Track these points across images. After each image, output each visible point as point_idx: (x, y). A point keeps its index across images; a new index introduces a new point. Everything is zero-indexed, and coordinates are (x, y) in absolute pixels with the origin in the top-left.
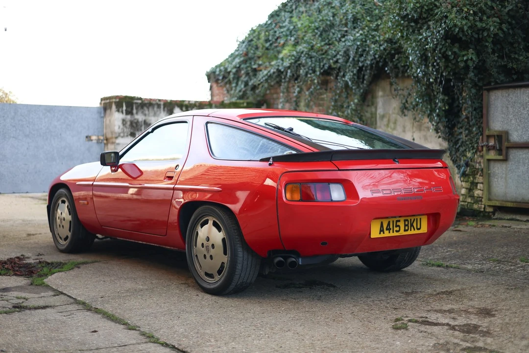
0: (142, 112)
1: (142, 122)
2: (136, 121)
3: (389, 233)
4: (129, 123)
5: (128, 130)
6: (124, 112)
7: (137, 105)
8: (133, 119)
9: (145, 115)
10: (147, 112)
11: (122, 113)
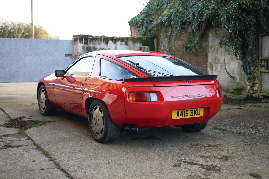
0: (93, 43)
1: (92, 47)
2: (89, 47)
3: (182, 116)
4: (86, 48)
5: (85, 51)
6: (84, 43)
7: (90, 39)
8: (88, 46)
9: (94, 44)
10: (95, 43)
11: (83, 43)
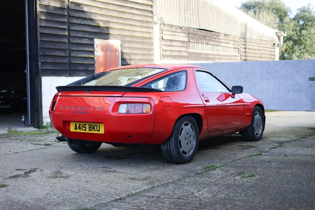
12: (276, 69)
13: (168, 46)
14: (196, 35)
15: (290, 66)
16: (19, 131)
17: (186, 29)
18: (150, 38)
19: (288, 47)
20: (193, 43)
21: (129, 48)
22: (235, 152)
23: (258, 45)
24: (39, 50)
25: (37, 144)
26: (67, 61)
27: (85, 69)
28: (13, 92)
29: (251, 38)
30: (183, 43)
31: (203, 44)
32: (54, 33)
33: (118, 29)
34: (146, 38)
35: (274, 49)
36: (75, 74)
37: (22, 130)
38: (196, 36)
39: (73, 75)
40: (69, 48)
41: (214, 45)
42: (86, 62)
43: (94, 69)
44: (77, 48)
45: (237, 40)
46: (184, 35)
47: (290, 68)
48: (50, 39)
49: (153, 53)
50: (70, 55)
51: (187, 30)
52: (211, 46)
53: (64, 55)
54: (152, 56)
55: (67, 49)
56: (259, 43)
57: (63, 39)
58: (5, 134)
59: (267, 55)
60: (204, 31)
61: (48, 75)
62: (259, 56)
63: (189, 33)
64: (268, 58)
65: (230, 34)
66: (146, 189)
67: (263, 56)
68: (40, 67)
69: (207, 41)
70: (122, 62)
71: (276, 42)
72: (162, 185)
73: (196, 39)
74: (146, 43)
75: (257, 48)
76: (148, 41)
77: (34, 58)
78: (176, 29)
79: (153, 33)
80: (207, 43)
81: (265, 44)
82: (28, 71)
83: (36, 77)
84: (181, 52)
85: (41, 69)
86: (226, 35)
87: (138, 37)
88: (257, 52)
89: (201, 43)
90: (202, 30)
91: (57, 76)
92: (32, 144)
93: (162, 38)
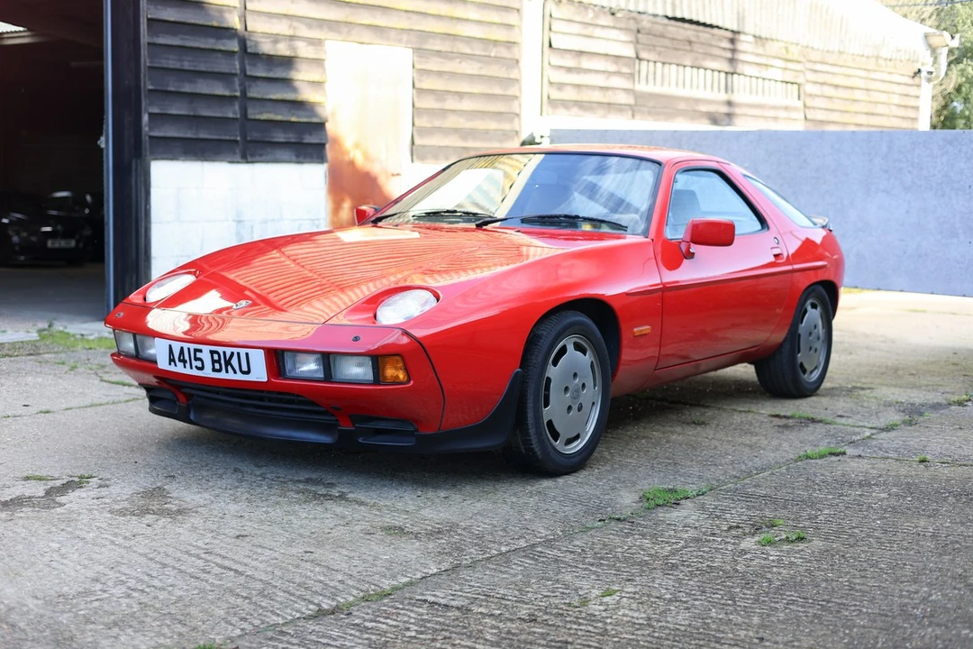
12: (916, 160)
13: (569, 70)
14: (662, 36)
15: (960, 151)
16: (74, 335)
17: (629, 19)
18: (510, 44)
19: (964, 79)
20: (651, 64)
21: (440, 74)
22: (754, 439)
23: (863, 74)
24: (145, 76)
25: (118, 383)
26: (235, 113)
27: (293, 140)
28: (88, 198)
29: (842, 50)
30: (616, 63)
31: (685, 66)
32: (193, 21)
33: (406, 11)
34: (496, 43)
35: (915, 88)
36: (261, 155)
37: (85, 329)
38: (661, 39)
39: (254, 159)
40: (243, 70)
41: (719, 72)
42: (298, 117)
43: (323, 142)
44: (271, 70)
45: (795, 58)
46: (623, 37)
47: (963, 155)
48: (183, 39)
49: (518, 94)
50: (244, 92)
51: (632, 22)
52: (709, 72)
53: (227, 93)
54: (516, 103)
55: (235, 75)
56: (869, 67)
57: (226, 41)
58: (28, 342)
59: (894, 108)
60: (687, 25)
61: (171, 157)
62: (865, 110)
63: (638, 31)
64: (894, 116)
65: (774, 37)
66: (431, 572)
67: (880, 109)
68: (147, 129)
69: (696, 59)
70: (416, 120)
71: (923, 64)
72: (488, 559)
73: (663, 49)
74: (498, 59)
75: (861, 83)
76: (503, 53)
77: (129, 101)
78: (596, 16)
79: (520, 27)
80: (696, 64)
81: (889, 70)
82: (106, 142)
83: (134, 163)
84: (610, 93)
85: (151, 137)
86: (760, 38)
87: (469, 40)
88: (858, 95)
89: (678, 65)
90: (683, 20)
91: (202, 161)
92: (102, 381)
93: (550, 46)
